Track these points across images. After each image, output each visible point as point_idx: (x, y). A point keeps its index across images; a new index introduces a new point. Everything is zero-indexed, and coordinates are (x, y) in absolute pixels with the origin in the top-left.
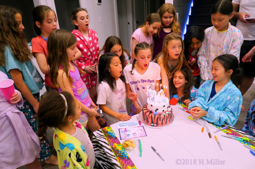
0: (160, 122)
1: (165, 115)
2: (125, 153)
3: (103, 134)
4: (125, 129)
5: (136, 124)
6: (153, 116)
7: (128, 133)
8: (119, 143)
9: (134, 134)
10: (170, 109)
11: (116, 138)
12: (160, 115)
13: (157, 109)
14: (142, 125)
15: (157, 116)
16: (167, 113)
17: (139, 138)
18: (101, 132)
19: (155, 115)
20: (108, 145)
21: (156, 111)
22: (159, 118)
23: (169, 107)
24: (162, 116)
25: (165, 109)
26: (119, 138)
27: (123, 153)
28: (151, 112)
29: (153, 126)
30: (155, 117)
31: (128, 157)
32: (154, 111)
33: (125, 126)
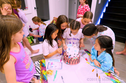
0: (71, 62)
1: (74, 59)
2: (46, 77)
3: (40, 64)
4: (52, 63)
5: (59, 61)
6: (68, 58)
7: (52, 65)
8: (45, 70)
9: (56, 66)
10: (78, 56)
11: (45, 67)
12: (72, 58)
13: (71, 55)
14: (62, 62)
15: (70, 59)
16: (76, 58)
17: (57, 70)
18: (39, 62)
19: (69, 58)
20: (40, 70)
21: (70, 56)
22: (71, 60)
23: (78, 55)
24: (73, 60)
25: (76, 56)
26: (47, 68)
27: (45, 77)
28: (67, 56)
29: (67, 64)
30: (68, 59)
31: (47, 80)
32: (69, 56)
33: (53, 61)
